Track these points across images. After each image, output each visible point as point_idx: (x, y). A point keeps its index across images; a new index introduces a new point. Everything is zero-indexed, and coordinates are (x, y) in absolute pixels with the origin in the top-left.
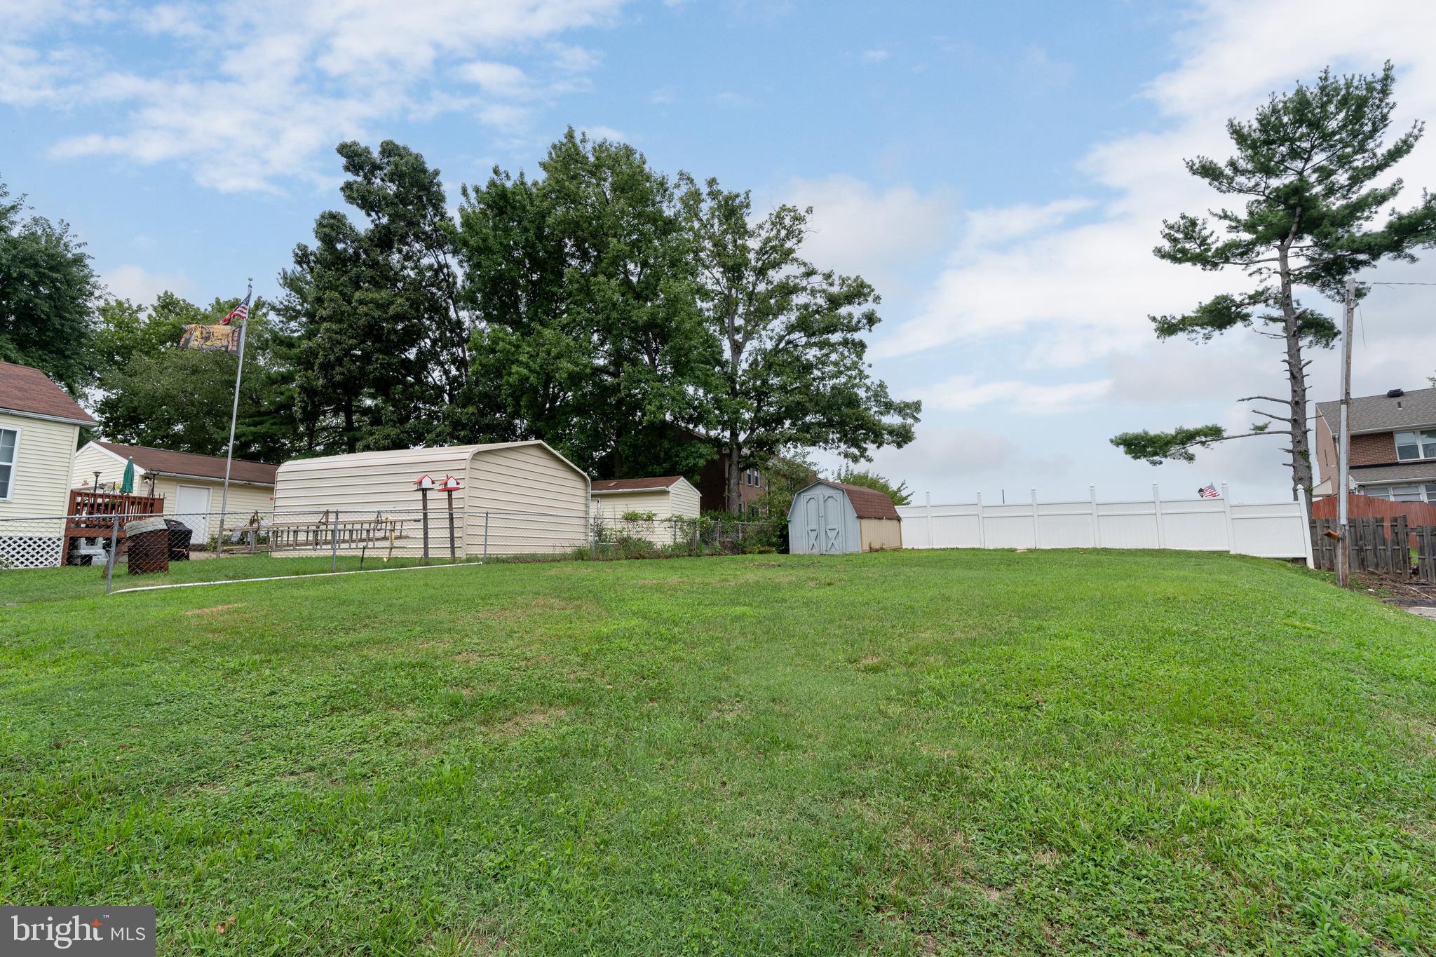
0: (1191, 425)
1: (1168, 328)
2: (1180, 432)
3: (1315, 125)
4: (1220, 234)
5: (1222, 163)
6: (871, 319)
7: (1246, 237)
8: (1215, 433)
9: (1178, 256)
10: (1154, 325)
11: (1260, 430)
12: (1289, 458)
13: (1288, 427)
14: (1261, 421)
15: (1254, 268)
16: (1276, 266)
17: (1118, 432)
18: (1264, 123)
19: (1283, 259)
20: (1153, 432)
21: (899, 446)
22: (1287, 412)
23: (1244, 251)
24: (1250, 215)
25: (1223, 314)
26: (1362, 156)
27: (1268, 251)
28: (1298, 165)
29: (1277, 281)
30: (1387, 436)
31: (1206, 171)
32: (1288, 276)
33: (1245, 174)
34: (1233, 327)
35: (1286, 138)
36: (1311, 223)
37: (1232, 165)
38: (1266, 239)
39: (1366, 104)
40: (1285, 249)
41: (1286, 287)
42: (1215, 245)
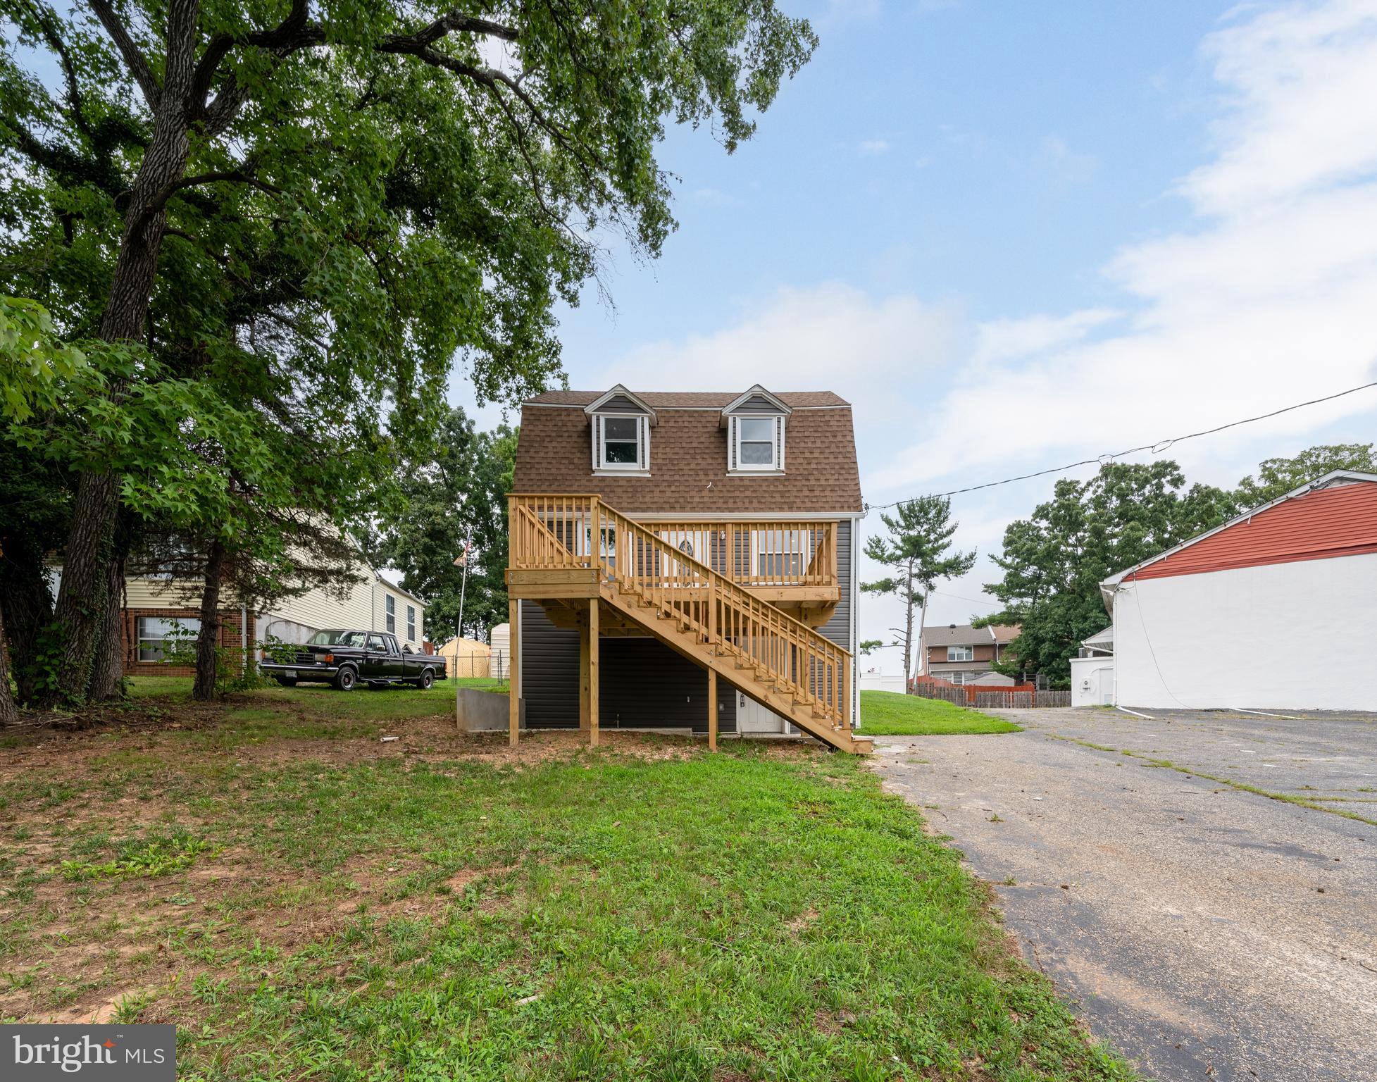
0: (871, 640)
2: (867, 642)
3: (926, 513)
4: (890, 549)
5: (893, 520)
7: (899, 553)
8: (879, 644)
11: (895, 644)
12: (903, 658)
13: (904, 643)
14: (896, 640)
15: (900, 568)
16: (908, 569)
18: (908, 508)
19: (910, 567)
22: (905, 637)
23: (898, 559)
24: (901, 544)
25: (887, 586)
26: (940, 530)
27: (906, 562)
28: (919, 528)
29: (907, 577)
30: (945, 648)
31: (888, 522)
32: (911, 575)
33: (900, 527)
34: (890, 593)
35: (916, 516)
36: (921, 555)
37: (897, 522)
38: (905, 556)
39: (941, 510)
40: (911, 563)
41: (910, 580)
42: (887, 553)
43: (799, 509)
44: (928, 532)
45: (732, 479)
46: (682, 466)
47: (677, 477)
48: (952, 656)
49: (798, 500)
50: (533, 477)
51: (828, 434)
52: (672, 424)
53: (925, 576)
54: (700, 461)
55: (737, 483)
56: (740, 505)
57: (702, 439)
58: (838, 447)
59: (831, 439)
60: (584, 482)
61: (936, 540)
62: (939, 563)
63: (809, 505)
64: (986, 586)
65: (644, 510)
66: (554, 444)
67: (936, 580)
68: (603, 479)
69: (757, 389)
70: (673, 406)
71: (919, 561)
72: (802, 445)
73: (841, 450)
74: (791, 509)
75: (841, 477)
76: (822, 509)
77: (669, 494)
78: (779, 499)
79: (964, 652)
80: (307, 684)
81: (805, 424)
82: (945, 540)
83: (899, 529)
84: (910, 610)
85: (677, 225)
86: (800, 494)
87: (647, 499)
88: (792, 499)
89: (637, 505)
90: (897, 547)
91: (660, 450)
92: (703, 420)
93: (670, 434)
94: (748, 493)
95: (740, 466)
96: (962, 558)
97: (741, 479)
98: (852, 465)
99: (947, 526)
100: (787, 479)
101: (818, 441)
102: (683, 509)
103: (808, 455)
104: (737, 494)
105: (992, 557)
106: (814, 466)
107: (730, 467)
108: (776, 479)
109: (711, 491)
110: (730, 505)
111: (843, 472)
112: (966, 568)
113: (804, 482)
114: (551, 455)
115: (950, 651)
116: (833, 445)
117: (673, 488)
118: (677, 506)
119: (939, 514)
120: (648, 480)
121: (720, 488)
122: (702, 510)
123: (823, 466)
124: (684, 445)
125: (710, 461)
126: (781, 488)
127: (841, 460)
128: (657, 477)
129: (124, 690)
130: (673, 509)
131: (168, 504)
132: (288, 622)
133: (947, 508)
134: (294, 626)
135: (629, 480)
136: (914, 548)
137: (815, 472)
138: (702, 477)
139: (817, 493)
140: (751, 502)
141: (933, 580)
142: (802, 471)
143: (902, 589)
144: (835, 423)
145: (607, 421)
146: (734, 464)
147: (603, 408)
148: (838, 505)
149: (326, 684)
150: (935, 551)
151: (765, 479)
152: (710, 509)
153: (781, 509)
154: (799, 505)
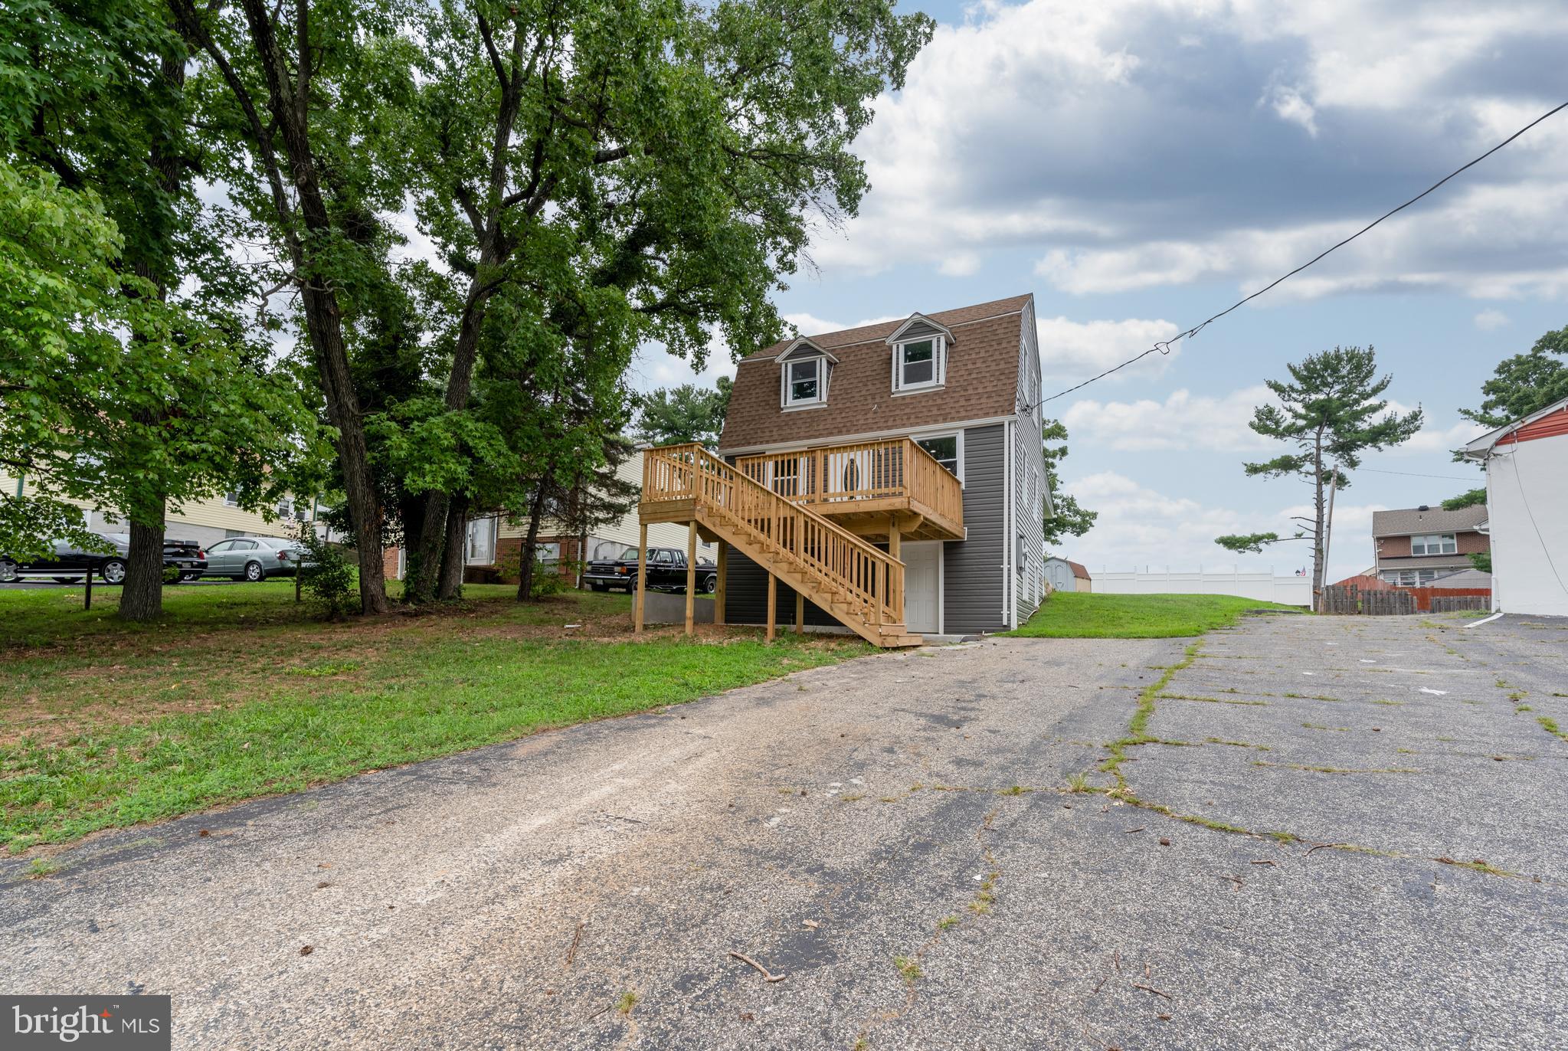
0: (1259, 533)
1: (1253, 470)
2: (1253, 535)
3: (1335, 370)
4: (1288, 419)
5: (1285, 385)
6: (1063, 452)
7: (1301, 423)
8: (1273, 537)
9: (1263, 429)
10: (1245, 468)
11: (1299, 536)
12: (1313, 553)
13: (1313, 535)
14: (1300, 531)
15: (1303, 442)
16: (1314, 443)
17: (1218, 536)
18: (1307, 367)
19: (1318, 440)
20: (1238, 535)
21: (1078, 535)
22: (1313, 526)
23: (1300, 430)
24: (1303, 411)
25: (1287, 464)
26: (1361, 389)
27: (1311, 434)
28: (1326, 390)
29: (1314, 451)
30: (1407, 538)
31: (1277, 388)
32: (1318, 448)
33: (1297, 391)
34: (1293, 473)
35: (1319, 376)
36: (1333, 422)
37: (1291, 387)
38: (1310, 426)
39: (1361, 364)
40: (1319, 434)
41: (1318, 455)
42: (1284, 425)
43: (953, 419)
44: (1345, 392)
45: (895, 399)
46: (854, 394)
47: (848, 404)
48: (1419, 548)
49: (953, 411)
50: (738, 420)
51: (994, 343)
52: (851, 358)
53: (1344, 448)
54: (870, 387)
55: (900, 402)
56: (898, 422)
57: (875, 367)
58: (1001, 354)
59: (996, 347)
60: (775, 419)
61: (1357, 402)
62: (1363, 431)
63: (963, 414)
64: (1457, 453)
65: (816, 437)
66: (757, 390)
67: (1361, 454)
68: (789, 414)
69: (917, 316)
70: (856, 340)
71: (1328, 430)
72: (966, 357)
73: (1004, 356)
74: (945, 420)
75: (1000, 383)
76: (977, 416)
77: (839, 420)
78: (935, 412)
79: (1440, 542)
80: (617, 590)
81: (972, 337)
82: (1373, 401)
83: (1294, 395)
84: (1320, 493)
85: (870, 187)
86: (957, 405)
87: (821, 427)
88: (947, 411)
89: (811, 433)
90: (1297, 416)
91: (839, 382)
92: (879, 350)
93: (849, 367)
94: (907, 411)
95: (902, 386)
96: (1399, 420)
97: (903, 398)
98: (1015, 370)
99: (1373, 382)
100: (946, 392)
101: (983, 351)
102: (848, 432)
103: (970, 366)
104: (898, 412)
105: (1467, 412)
106: (974, 376)
107: (893, 389)
108: (936, 393)
109: (875, 412)
110: (890, 424)
111: (1002, 377)
112: (1408, 432)
113: (962, 393)
114: (753, 400)
115: (1415, 542)
116: (997, 353)
117: (843, 415)
118: (844, 429)
119: (1358, 367)
120: (825, 410)
121: (883, 409)
122: (865, 431)
123: (983, 374)
124: (859, 375)
125: (878, 386)
126: (939, 402)
127: (1002, 366)
128: (832, 407)
129: (459, 593)
130: (840, 433)
131: (427, 485)
132: (613, 543)
133: (1370, 360)
134: (618, 546)
135: (808, 412)
136: (1324, 415)
137: (975, 382)
138: (870, 401)
139: (973, 402)
140: (909, 419)
141: (1357, 454)
142: (962, 383)
143: (1309, 467)
144: (1003, 331)
145: (793, 366)
146: (897, 385)
147: (789, 357)
148: (993, 410)
149: (622, 590)
150: (1358, 416)
151: (925, 395)
152: (871, 429)
153: (936, 421)
154: (954, 415)
